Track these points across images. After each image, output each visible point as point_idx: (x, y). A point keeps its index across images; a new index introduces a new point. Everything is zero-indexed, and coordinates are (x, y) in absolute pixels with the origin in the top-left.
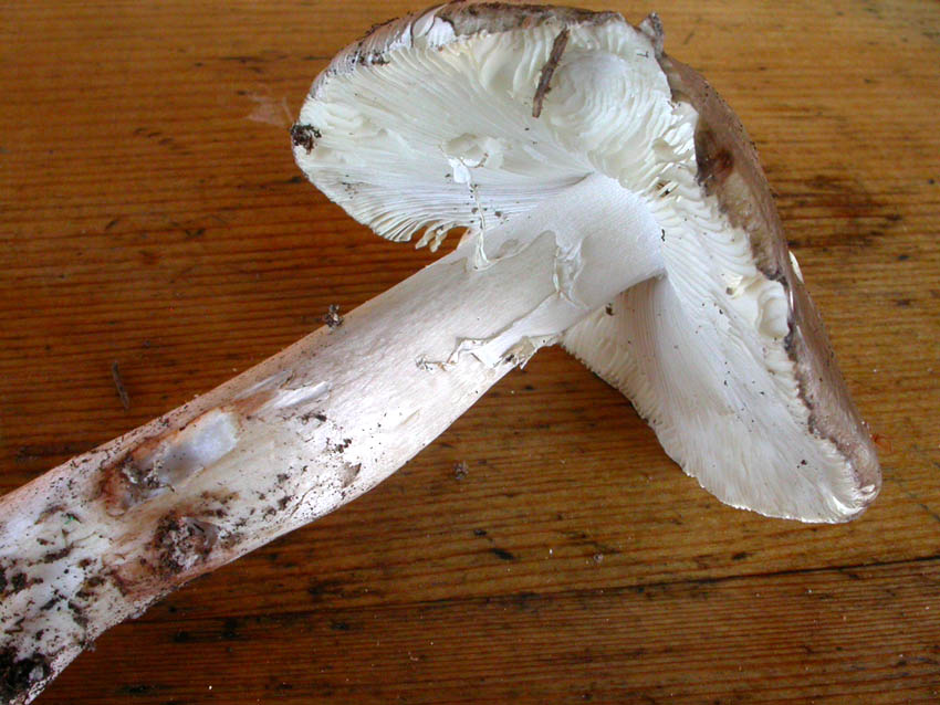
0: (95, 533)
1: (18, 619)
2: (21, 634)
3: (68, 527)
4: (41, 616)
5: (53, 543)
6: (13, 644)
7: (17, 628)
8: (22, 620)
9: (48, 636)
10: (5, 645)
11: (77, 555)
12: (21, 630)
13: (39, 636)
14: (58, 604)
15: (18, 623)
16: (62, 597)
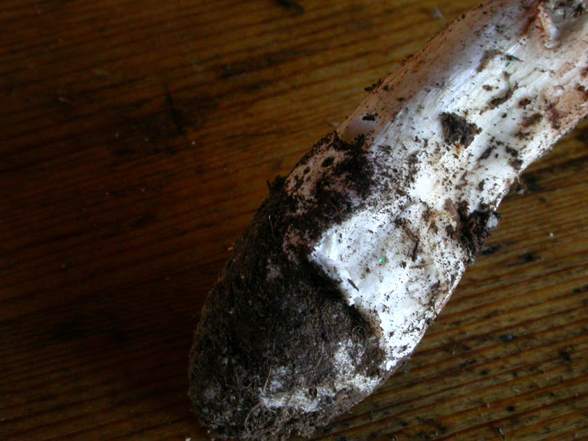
0: (535, 69)
1: (463, 172)
2: (467, 187)
3: (510, 70)
4: (480, 167)
5: (497, 88)
6: (463, 198)
7: (463, 182)
8: (465, 174)
9: (488, 186)
10: (457, 201)
11: (518, 95)
12: (466, 184)
13: (481, 186)
14: (495, 151)
15: (463, 178)
16: (499, 143)
